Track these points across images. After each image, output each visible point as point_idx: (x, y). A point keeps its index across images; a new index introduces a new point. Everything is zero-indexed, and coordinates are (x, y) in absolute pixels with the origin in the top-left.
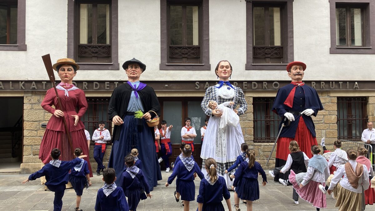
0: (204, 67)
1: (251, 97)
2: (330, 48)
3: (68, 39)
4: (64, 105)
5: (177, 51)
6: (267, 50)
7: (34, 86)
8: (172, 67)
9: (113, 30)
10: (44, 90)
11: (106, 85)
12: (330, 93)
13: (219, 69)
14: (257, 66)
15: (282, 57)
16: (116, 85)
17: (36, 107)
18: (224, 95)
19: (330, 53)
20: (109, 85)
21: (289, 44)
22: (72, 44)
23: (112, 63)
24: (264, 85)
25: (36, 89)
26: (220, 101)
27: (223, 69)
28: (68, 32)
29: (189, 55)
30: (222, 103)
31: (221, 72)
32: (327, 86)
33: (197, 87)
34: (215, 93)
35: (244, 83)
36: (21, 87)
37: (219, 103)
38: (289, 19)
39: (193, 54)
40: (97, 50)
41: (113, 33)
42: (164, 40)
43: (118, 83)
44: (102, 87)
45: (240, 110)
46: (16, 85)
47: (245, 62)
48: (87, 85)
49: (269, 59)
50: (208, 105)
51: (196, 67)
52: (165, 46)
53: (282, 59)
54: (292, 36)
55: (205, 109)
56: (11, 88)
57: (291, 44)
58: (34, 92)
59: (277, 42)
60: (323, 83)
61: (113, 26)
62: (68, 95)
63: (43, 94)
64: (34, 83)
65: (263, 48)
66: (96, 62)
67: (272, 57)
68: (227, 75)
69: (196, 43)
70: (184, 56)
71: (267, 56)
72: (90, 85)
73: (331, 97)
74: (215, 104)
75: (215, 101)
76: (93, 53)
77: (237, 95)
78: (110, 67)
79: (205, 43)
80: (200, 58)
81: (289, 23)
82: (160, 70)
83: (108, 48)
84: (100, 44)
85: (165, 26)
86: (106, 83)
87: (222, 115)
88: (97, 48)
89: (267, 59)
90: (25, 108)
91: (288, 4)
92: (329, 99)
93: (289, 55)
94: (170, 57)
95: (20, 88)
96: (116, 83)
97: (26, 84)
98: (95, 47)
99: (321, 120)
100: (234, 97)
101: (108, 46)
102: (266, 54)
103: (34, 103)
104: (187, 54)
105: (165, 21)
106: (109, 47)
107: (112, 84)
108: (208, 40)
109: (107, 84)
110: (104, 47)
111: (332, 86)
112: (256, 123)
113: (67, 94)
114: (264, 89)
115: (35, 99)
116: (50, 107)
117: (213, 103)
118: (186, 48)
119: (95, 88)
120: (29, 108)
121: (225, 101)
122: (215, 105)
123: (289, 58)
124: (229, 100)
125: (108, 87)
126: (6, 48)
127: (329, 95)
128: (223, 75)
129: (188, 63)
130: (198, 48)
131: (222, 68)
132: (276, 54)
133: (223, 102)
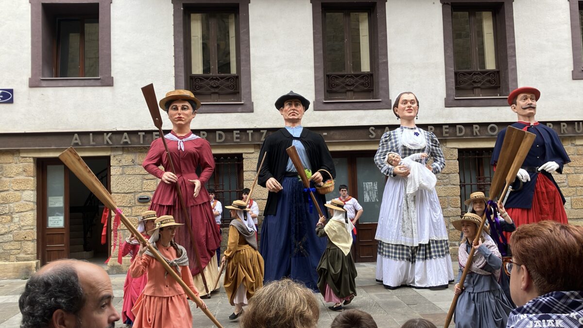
0: (381, 104)
1: (455, 148)
2: (572, 71)
3: (176, 67)
4: (177, 165)
5: (338, 82)
6: (475, 77)
7: (126, 139)
8: (332, 106)
9: (242, 51)
10: (142, 144)
11: (235, 136)
12: (575, 140)
13: (400, 105)
14: (462, 101)
15: (499, 87)
16: (250, 135)
17: (129, 171)
18: (411, 145)
19: (573, 79)
20: (239, 136)
21: (510, 67)
22: (182, 74)
23: (242, 103)
24: (475, 130)
25: (130, 144)
26: (405, 154)
27: (407, 105)
28: (175, 57)
29: (356, 87)
30: (407, 155)
31: (404, 109)
32: (570, 128)
33: (372, 135)
34: (396, 142)
35: (444, 127)
36: (107, 141)
37: (403, 156)
38: (507, 28)
39: (363, 84)
40: (218, 83)
41: (243, 57)
42: (319, 64)
43: (252, 131)
44: (229, 138)
45: (434, 167)
46: (99, 138)
47: (445, 96)
48: (206, 135)
49: (479, 90)
50: (386, 160)
51: (369, 105)
52: (321, 75)
53: (498, 89)
54: (513, 54)
55: (382, 166)
56: (92, 143)
57: (513, 67)
58: (126, 148)
59: (490, 64)
60: (565, 124)
61: (242, 46)
62: (183, 149)
63: (139, 150)
64: (125, 134)
65: (470, 73)
66: (217, 101)
67: (483, 87)
68: (412, 114)
69: (366, 67)
70: (349, 89)
71: (476, 86)
72: (211, 136)
73: (577, 145)
74: (397, 158)
75: (397, 154)
76: (212, 87)
77: (429, 143)
78: (240, 108)
79: (381, 67)
80: (373, 90)
81: (507, 34)
82: (314, 110)
83: (235, 79)
84: (223, 75)
85: (320, 44)
86: (235, 132)
87: (409, 173)
88: (219, 80)
89: (477, 91)
90: (112, 173)
91: (506, 7)
92: (574, 149)
93: (510, 82)
94: (327, 91)
95: (105, 143)
96: (250, 132)
97: (114, 137)
98: (214, 79)
99: (563, 182)
100: (425, 147)
101: (234, 76)
102: (475, 82)
103: (126, 166)
104: (353, 85)
105: (320, 36)
106: (237, 78)
107: (243, 133)
108: (386, 63)
109: (236, 134)
110: (229, 78)
111: (579, 130)
112: (463, 188)
113: (181, 146)
114: (474, 136)
115: (127, 158)
116: (157, 168)
117: (394, 157)
118: (351, 77)
119: (218, 140)
120: (118, 173)
121: (412, 152)
122: (398, 160)
123: (510, 87)
124: (419, 151)
125: (237, 138)
126: (82, 83)
127: (574, 142)
128: (407, 114)
129: (355, 99)
130: (370, 76)
131: (405, 103)
132: (489, 81)
133: (410, 154)
